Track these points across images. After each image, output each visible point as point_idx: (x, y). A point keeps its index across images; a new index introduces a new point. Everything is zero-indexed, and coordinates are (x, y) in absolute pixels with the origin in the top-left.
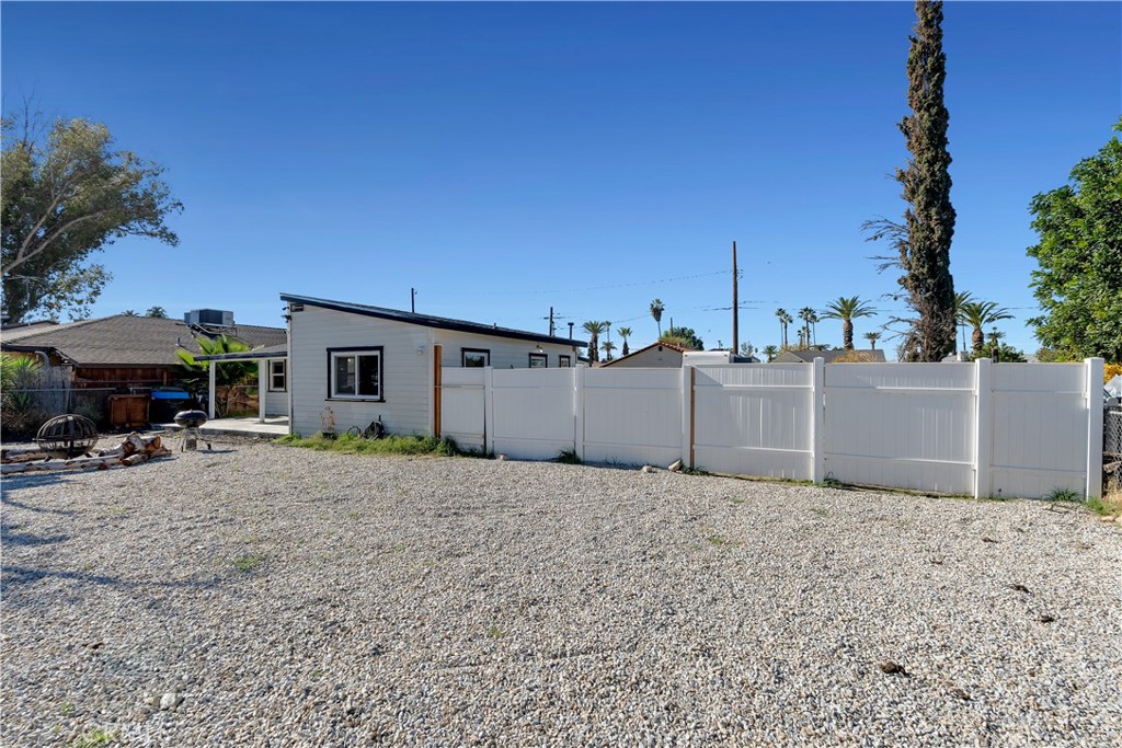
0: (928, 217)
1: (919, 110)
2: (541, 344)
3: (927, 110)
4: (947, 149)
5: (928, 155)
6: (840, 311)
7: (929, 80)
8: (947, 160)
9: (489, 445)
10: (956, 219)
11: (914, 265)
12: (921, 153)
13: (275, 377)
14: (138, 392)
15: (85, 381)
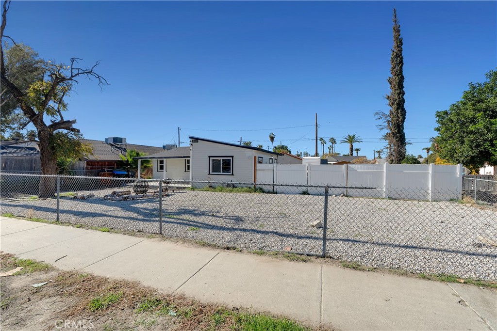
0: (398, 113)
1: (395, 75)
2: (272, 155)
3: (398, 76)
4: (404, 89)
5: (398, 91)
6: (349, 140)
7: (398, 66)
8: (404, 94)
9: (275, 189)
10: (406, 114)
11: (393, 129)
12: (395, 90)
13: (160, 166)
14: (108, 171)
15: (90, 167)
